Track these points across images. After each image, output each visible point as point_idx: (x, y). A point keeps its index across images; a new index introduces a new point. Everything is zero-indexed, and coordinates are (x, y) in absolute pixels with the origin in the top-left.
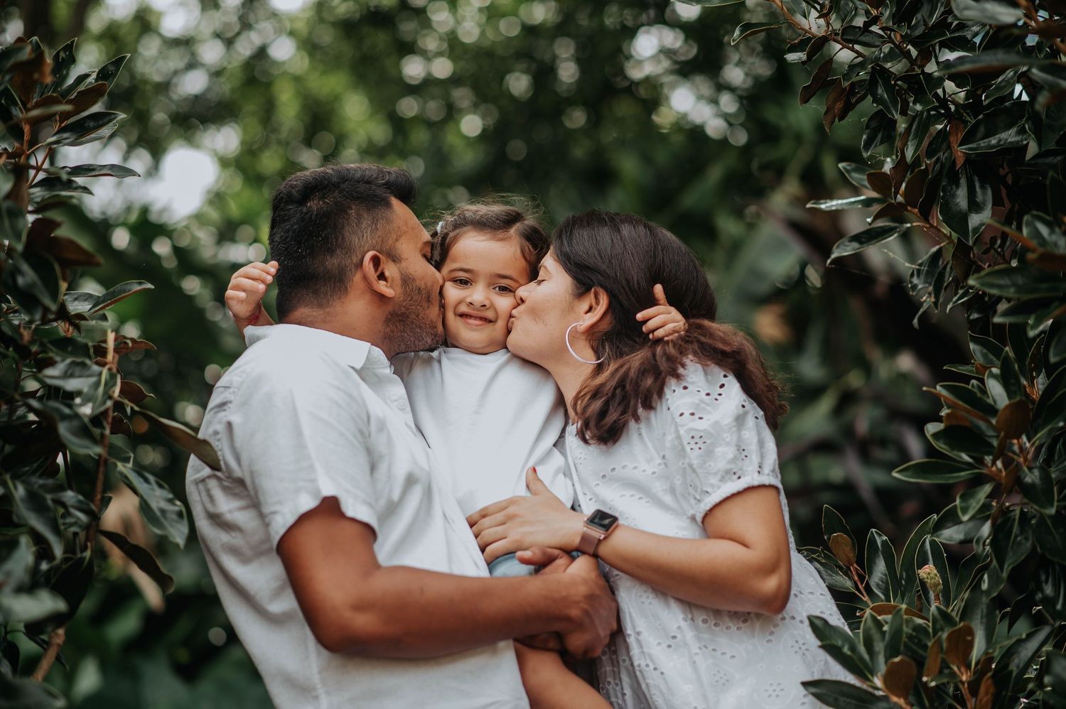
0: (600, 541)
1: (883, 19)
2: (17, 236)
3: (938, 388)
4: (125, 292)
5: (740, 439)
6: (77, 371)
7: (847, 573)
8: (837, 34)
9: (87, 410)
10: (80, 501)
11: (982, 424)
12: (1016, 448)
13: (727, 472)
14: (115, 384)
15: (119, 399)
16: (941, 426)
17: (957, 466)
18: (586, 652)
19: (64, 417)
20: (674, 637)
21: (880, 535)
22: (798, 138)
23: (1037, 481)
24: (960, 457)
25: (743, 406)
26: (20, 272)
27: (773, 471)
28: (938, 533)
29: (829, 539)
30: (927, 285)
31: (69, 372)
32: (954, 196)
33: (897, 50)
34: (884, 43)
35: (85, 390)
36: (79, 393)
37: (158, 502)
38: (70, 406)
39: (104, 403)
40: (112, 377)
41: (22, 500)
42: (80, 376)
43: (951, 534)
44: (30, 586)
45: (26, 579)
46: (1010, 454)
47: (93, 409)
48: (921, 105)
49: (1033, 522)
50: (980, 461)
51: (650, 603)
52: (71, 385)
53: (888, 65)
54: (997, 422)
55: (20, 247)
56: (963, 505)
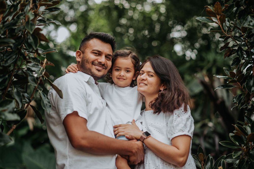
0: (145, 139)
1: (244, 36)
2: (32, 30)
3: (235, 125)
4: (51, 51)
5: (186, 123)
6: (36, 66)
7: (200, 163)
8: (232, 37)
9: (36, 75)
10: (28, 97)
11: (243, 137)
12: (250, 145)
13: (181, 130)
14: (44, 71)
15: (43, 75)
16: (234, 135)
17: (235, 145)
18: (134, 162)
19: (30, 76)
20: (157, 167)
21: (211, 156)
22: (209, 62)
23: (253, 153)
24: (236, 143)
25: (189, 116)
26: (29, 38)
27: (191, 133)
28: (226, 159)
29: (199, 154)
30: (237, 101)
31: (34, 66)
32: (250, 82)
33: (245, 44)
34: (243, 42)
35: (36, 71)
36: (34, 71)
37: (46, 102)
38: (32, 74)
39: (40, 75)
40: (43, 69)
41: (15, 92)
42: (36, 67)
43: (229, 160)
44: (13, 112)
45: (12, 110)
46: (248, 146)
47: (37, 76)
48: (248, 58)
49: (249, 163)
50: (240, 145)
51: (154, 157)
52: (33, 69)
53: (243, 47)
54: (247, 137)
55: (31, 33)
56: (234, 154)
